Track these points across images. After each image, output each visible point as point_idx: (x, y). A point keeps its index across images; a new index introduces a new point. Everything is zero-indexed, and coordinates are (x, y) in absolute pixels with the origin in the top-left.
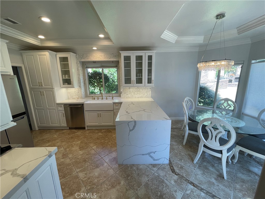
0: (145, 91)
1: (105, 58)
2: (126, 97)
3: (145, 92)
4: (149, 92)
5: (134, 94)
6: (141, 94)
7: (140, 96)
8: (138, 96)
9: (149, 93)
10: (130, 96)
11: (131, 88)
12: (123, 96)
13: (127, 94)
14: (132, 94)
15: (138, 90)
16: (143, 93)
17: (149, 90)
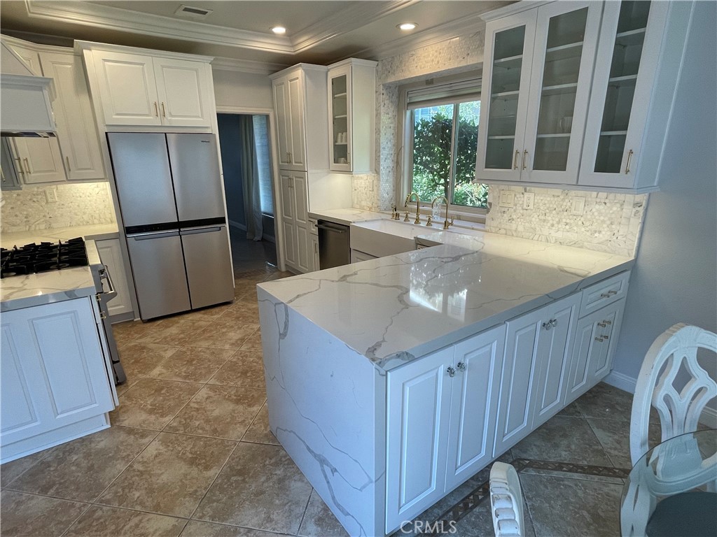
0: (600, 213)
1: (450, 59)
2: (504, 232)
3: (603, 222)
4: (623, 221)
5: (544, 221)
6: (577, 225)
7: (573, 236)
8: (559, 235)
9: (623, 230)
10: (520, 228)
11: (530, 191)
12: (494, 223)
13: (511, 220)
14: (531, 221)
15: (566, 204)
16: (587, 224)
17: (628, 210)
